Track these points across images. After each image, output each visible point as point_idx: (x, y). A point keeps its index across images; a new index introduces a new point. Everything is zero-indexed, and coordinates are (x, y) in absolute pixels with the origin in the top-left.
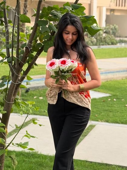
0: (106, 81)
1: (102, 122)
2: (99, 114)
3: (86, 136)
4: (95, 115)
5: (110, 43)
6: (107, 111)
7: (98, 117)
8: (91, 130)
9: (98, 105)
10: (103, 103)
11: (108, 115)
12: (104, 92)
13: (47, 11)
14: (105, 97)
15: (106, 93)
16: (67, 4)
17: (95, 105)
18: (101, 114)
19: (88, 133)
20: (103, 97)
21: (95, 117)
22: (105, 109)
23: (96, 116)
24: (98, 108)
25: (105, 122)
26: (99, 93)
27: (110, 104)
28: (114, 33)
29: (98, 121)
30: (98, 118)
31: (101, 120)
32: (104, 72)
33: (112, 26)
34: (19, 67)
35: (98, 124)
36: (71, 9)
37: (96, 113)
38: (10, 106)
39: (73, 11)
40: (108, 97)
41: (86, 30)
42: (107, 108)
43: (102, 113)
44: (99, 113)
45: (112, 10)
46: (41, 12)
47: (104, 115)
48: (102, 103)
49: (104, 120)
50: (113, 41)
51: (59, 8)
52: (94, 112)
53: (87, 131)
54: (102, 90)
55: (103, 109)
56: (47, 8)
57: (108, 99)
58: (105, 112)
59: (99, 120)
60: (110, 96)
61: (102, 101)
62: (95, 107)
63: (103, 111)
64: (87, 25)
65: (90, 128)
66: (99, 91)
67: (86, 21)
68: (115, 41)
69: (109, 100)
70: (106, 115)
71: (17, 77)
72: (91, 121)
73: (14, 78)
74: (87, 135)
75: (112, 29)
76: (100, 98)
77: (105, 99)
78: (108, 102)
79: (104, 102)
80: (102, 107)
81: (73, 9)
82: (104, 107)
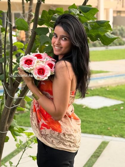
0: (117, 85)
1: (116, 137)
2: (111, 127)
3: (98, 157)
4: (107, 127)
5: (118, 44)
6: (120, 122)
7: (111, 130)
8: (104, 149)
9: (110, 114)
10: (116, 112)
11: (122, 128)
12: (116, 99)
13: (48, 15)
14: (117, 105)
15: (118, 100)
16: (74, 6)
17: (107, 115)
18: (114, 127)
19: (101, 153)
20: (114, 105)
21: (108, 131)
22: (118, 119)
23: (108, 129)
24: (110, 119)
25: (119, 137)
26: (110, 99)
27: (123, 113)
28: (121, 34)
29: (111, 136)
30: (111, 132)
31: (115, 135)
32: (114, 75)
33: (119, 27)
34: (13, 87)
35: (111, 140)
36: (78, 12)
37: (108, 125)
38: (3, 137)
39: (82, 14)
40: (120, 105)
41: (99, 39)
42: (120, 119)
43: (115, 125)
44: (111, 125)
45: (119, 12)
46: (40, 16)
47: (117, 128)
48: (114, 113)
49: (118, 134)
50: (120, 42)
51: (64, 11)
52: (106, 124)
53: (99, 150)
54: (113, 96)
55: (116, 120)
56: (48, 11)
57: (120, 108)
58: (119, 124)
59: (113, 135)
60: (122, 104)
61: (114, 109)
62: (107, 118)
63: (116, 122)
64: (100, 33)
65: (103, 145)
66: (110, 98)
67: (98, 28)
68: (122, 42)
69: (122, 108)
70: (120, 128)
71: (12, 99)
72: (103, 135)
73: (7, 101)
74: (100, 155)
75: (119, 30)
76: (112, 106)
77: (117, 107)
78: (120, 111)
79: (116, 110)
80: (114, 117)
81: (80, 13)
82: (117, 117)
